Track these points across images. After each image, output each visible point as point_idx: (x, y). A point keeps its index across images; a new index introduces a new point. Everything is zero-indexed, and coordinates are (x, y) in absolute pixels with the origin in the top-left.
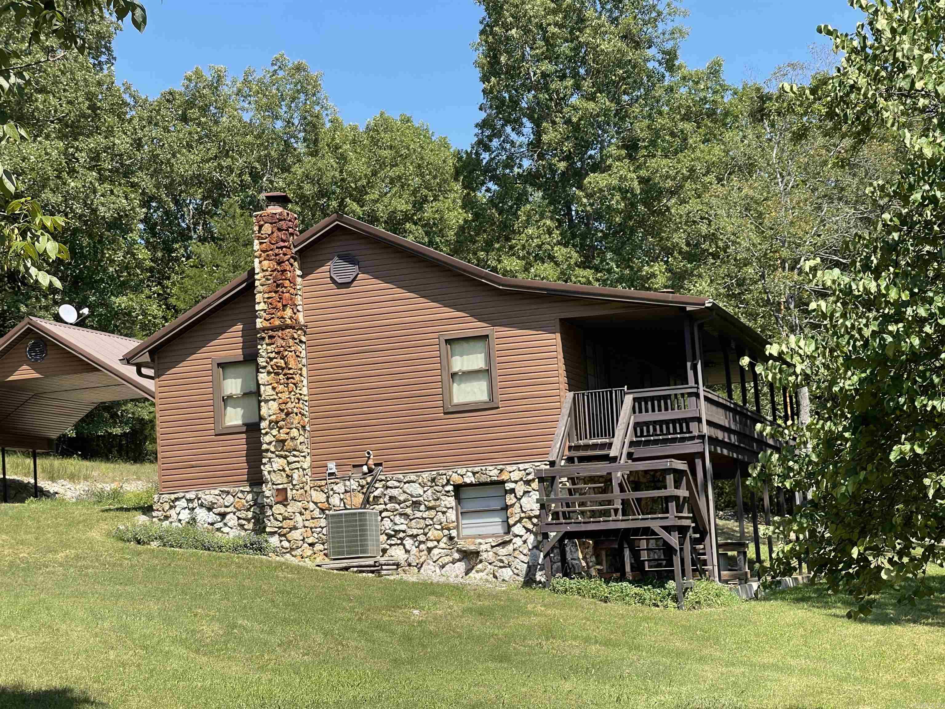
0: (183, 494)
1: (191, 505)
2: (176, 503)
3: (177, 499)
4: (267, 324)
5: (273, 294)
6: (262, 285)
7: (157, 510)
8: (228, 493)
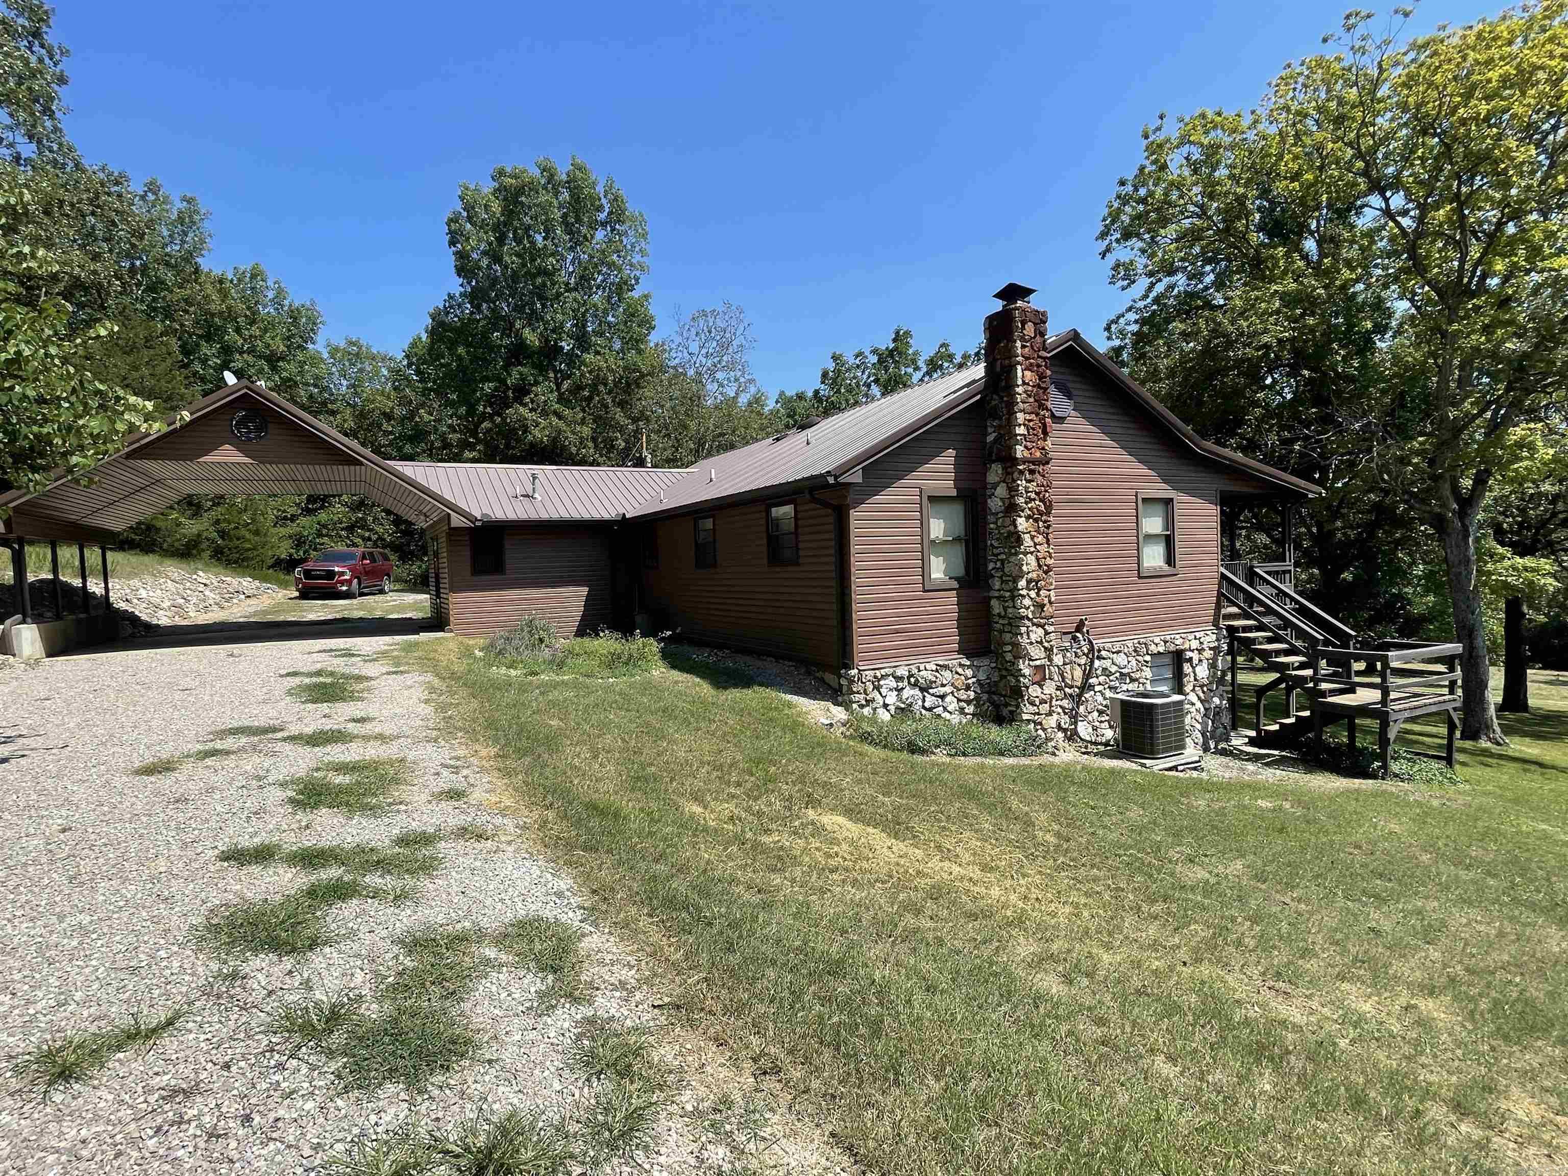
0: (891, 671)
1: (901, 685)
2: (882, 683)
3: (883, 677)
4: (1026, 454)
5: (1033, 416)
6: (1023, 402)
7: (858, 693)
8: (946, 667)
